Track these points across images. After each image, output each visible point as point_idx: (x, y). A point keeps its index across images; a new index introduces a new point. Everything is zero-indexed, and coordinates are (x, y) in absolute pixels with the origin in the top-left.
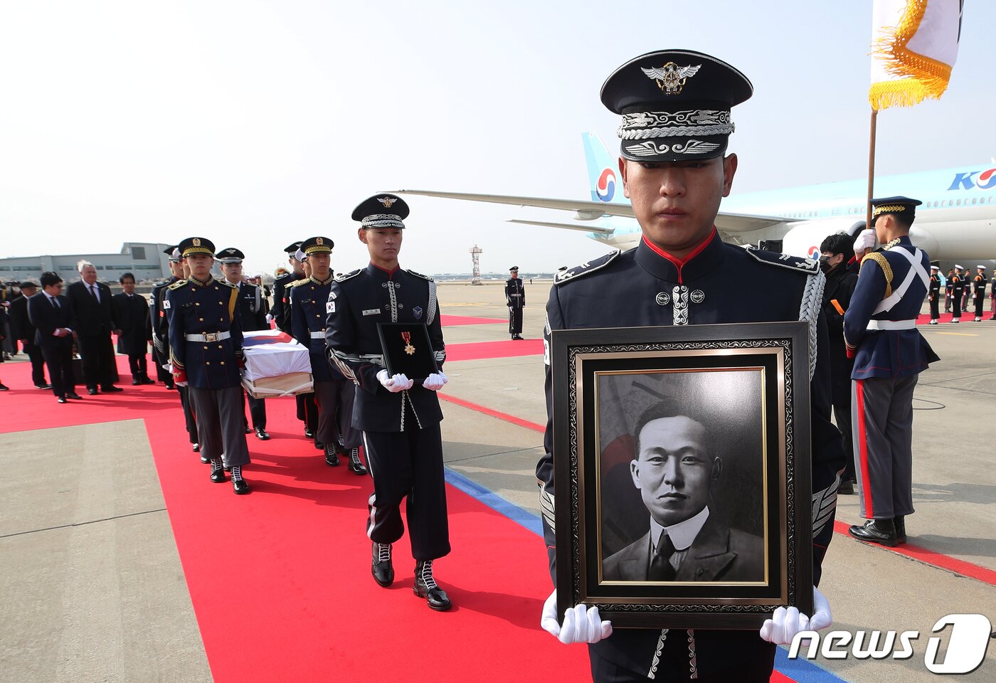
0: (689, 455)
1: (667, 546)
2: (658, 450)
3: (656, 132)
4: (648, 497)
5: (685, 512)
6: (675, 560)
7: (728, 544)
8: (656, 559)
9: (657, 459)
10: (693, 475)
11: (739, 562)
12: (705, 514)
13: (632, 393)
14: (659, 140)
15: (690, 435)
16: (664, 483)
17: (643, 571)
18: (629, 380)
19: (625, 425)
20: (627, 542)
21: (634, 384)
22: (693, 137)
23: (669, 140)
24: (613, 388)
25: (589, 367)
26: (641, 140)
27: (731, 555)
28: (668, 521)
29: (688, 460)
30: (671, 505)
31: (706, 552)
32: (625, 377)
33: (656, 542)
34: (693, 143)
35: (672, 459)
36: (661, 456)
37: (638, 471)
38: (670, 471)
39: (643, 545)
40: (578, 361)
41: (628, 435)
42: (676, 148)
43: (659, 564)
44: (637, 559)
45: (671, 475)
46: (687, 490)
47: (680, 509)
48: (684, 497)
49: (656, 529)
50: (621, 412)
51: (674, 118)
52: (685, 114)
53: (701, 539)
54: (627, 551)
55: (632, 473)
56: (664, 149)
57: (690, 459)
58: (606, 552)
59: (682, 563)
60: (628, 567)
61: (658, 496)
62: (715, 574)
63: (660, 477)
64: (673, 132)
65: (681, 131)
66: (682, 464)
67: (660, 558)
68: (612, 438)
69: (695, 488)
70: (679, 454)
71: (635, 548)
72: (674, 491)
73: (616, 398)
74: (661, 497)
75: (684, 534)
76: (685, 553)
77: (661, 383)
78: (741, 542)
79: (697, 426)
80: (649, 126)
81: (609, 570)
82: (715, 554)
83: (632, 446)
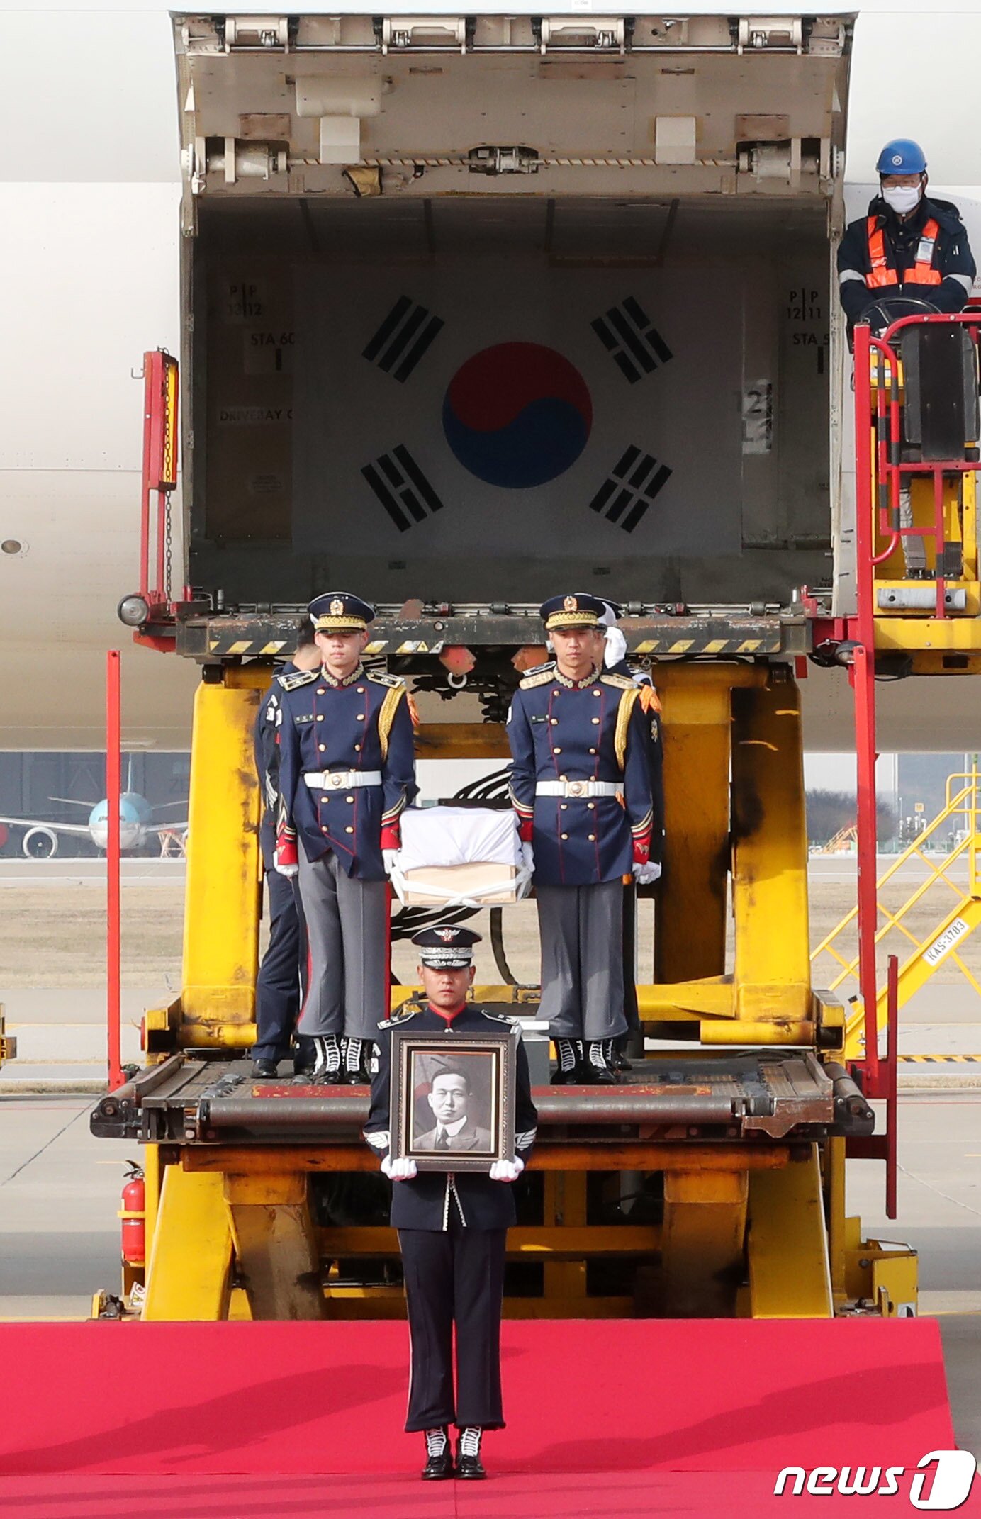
0: (457, 1092)
1: (445, 1135)
2: (443, 1090)
3: (440, 957)
4: (436, 1111)
5: (454, 1119)
6: (449, 1141)
7: (475, 1134)
8: (439, 1140)
9: (442, 1094)
10: (459, 1101)
11: (480, 1143)
12: (465, 1119)
13: (431, 1063)
14: (441, 960)
15: (458, 1083)
16: (444, 1104)
17: (432, 1145)
19: (427, 1078)
20: (425, 1132)
21: (432, 1059)
22: (457, 959)
23: (446, 960)
24: (421, 1060)
25: (410, 1049)
26: (433, 960)
27: (476, 1139)
28: (446, 1122)
29: (457, 1095)
30: (448, 1115)
31: (464, 1137)
32: (428, 1056)
33: (440, 1132)
34: (456, 962)
35: (449, 1094)
36: (443, 1092)
37: (432, 1099)
38: (448, 1099)
39: (433, 1133)
40: (405, 1045)
41: (427, 1083)
42: (449, 963)
43: (441, 1142)
44: (430, 1140)
45: (448, 1101)
46: (456, 1108)
47: (452, 1117)
48: (453, 1112)
49: (440, 1127)
50: (425, 1071)
51: (448, 951)
52: (453, 949)
53: (461, 1132)
54: (425, 1136)
55: (429, 1100)
56: (444, 964)
58: (415, 1137)
59: (452, 1143)
60: (425, 1144)
61: (441, 1111)
62: (468, 1147)
63: (442, 1102)
64: (447, 957)
65: (451, 956)
66: (454, 1096)
67: (441, 1139)
68: (420, 1083)
69: (460, 1108)
70: (452, 1092)
71: (430, 1134)
72: (449, 1109)
73: (422, 1065)
74: (443, 1111)
75: (454, 1129)
76: (454, 1138)
77: (446, 1059)
78: (480, 1132)
79: (462, 1079)
80: (437, 954)
81: (415, 1145)
82: (468, 1139)
83: (429, 1087)
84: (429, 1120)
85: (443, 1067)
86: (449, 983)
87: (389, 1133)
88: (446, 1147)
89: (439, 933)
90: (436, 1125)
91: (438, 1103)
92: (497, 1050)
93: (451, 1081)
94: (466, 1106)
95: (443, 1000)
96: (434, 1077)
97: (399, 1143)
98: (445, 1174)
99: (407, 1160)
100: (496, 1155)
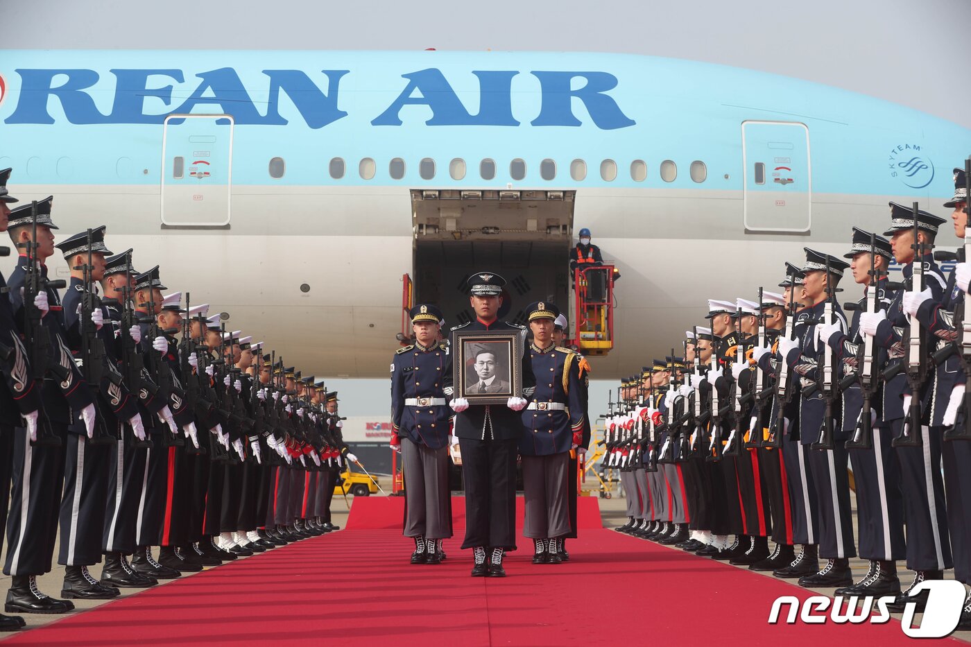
0: (490, 362)
1: (484, 385)
2: (482, 361)
4: (479, 373)
5: (489, 376)
6: (486, 388)
7: (500, 384)
10: (491, 367)
11: (503, 388)
12: (494, 376)
14: (483, 292)
15: (490, 358)
16: (483, 369)
17: (477, 391)
19: (473, 355)
24: (469, 346)
25: (464, 341)
27: (501, 386)
28: (484, 379)
29: (490, 364)
30: (485, 375)
31: (495, 386)
32: (473, 344)
33: (481, 384)
35: (485, 363)
36: (482, 363)
37: (476, 366)
38: (485, 366)
39: (478, 385)
42: (487, 293)
43: (482, 389)
44: (476, 388)
45: (485, 368)
46: (489, 371)
47: (487, 376)
48: (488, 373)
49: (481, 381)
53: (493, 383)
54: (473, 386)
55: (474, 367)
58: (467, 387)
59: (488, 389)
60: (473, 391)
61: (481, 372)
62: (496, 391)
66: (488, 365)
67: (482, 387)
69: (491, 370)
70: (487, 362)
71: (475, 385)
72: (486, 371)
73: (470, 349)
75: (488, 382)
76: (489, 386)
78: (503, 384)
79: (492, 355)
81: (468, 391)
82: (497, 387)
83: (474, 360)
84: (474, 377)
86: (487, 304)
87: (453, 387)
88: (485, 392)
89: (482, 277)
90: (479, 380)
91: (479, 368)
92: (511, 339)
93: (485, 357)
94: (495, 369)
95: (483, 314)
96: (477, 355)
97: (458, 391)
98: (484, 406)
99: (463, 399)
100: (512, 395)
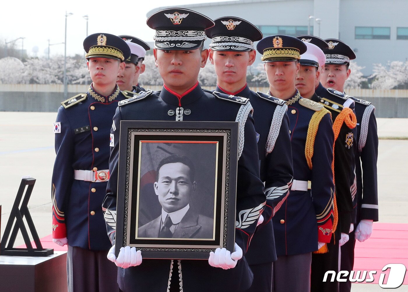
0: (182, 180)
1: (169, 223)
2: (168, 178)
3: (170, 39)
4: (161, 199)
5: (178, 206)
6: (172, 229)
7: (197, 222)
8: (163, 228)
9: (167, 182)
10: (183, 189)
11: (202, 230)
12: (188, 207)
13: (157, 151)
14: (171, 42)
15: (183, 171)
16: (169, 193)
17: (157, 233)
18: (156, 145)
19: (153, 166)
20: (150, 220)
21: (158, 147)
23: (175, 42)
24: (148, 148)
25: (138, 138)
27: (198, 227)
28: (170, 210)
29: (181, 183)
30: (172, 203)
31: (187, 225)
32: (154, 144)
33: (164, 220)
34: (185, 43)
35: (173, 182)
36: (169, 181)
37: (157, 187)
38: (172, 187)
39: (158, 221)
40: (133, 134)
41: (154, 171)
42: (178, 45)
43: (165, 230)
44: (155, 228)
45: (173, 189)
46: (180, 196)
47: (176, 205)
48: (178, 200)
49: (164, 215)
50: (151, 160)
51: (177, 33)
52: (182, 32)
53: (185, 219)
54: (150, 224)
55: (155, 188)
57: (182, 182)
59: (175, 230)
60: (150, 232)
61: (166, 199)
62: (190, 235)
63: (167, 190)
64: (177, 39)
65: (181, 38)
66: (178, 185)
67: (165, 227)
68: (147, 172)
69: (184, 195)
70: (177, 180)
71: (154, 222)
72: (174, 197)
73: (149, 153)
74: (168, 199)
75: (177, 217)
76: (177, 225)
77: (171, 147)
78: (203, 221)
79: (186, 167)
80: (167, 36)
81: (141, 233)
82: (191, 226)
83: (155, 176)
84: (154, 208)
85: (168, 155)
88: (170, 234)
90: (160, 213)
91: (162, 191)
92: (220, 139)
94: (190, 193)
96: (160, 166)
100: (217, 243)
